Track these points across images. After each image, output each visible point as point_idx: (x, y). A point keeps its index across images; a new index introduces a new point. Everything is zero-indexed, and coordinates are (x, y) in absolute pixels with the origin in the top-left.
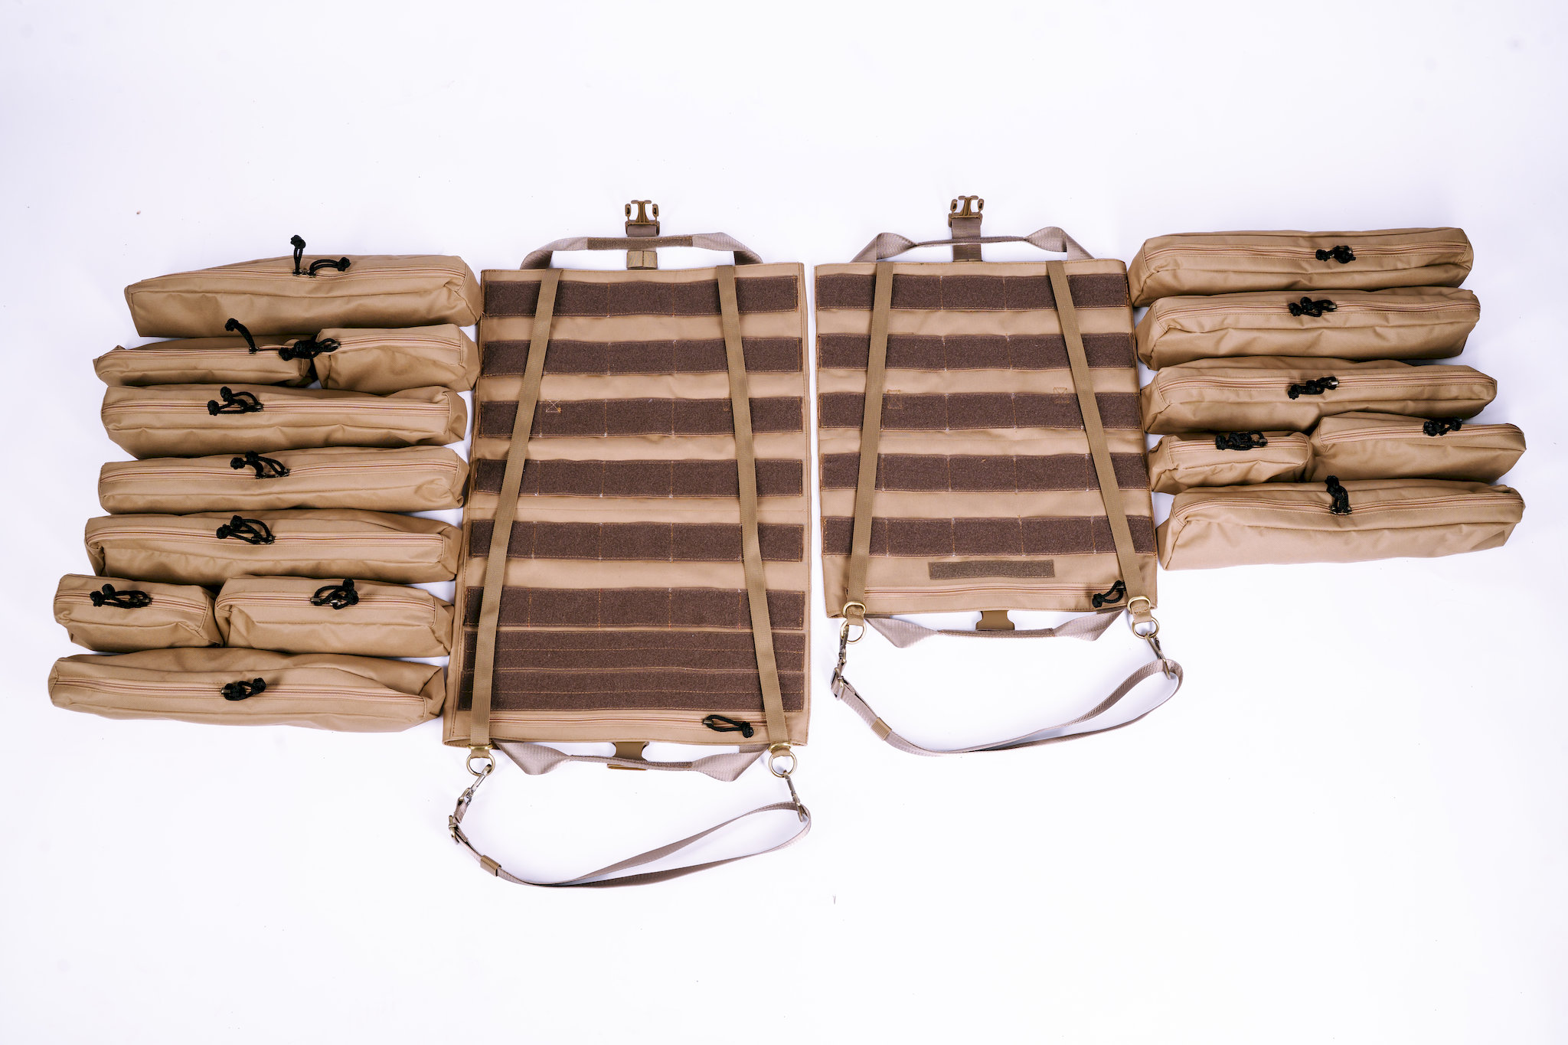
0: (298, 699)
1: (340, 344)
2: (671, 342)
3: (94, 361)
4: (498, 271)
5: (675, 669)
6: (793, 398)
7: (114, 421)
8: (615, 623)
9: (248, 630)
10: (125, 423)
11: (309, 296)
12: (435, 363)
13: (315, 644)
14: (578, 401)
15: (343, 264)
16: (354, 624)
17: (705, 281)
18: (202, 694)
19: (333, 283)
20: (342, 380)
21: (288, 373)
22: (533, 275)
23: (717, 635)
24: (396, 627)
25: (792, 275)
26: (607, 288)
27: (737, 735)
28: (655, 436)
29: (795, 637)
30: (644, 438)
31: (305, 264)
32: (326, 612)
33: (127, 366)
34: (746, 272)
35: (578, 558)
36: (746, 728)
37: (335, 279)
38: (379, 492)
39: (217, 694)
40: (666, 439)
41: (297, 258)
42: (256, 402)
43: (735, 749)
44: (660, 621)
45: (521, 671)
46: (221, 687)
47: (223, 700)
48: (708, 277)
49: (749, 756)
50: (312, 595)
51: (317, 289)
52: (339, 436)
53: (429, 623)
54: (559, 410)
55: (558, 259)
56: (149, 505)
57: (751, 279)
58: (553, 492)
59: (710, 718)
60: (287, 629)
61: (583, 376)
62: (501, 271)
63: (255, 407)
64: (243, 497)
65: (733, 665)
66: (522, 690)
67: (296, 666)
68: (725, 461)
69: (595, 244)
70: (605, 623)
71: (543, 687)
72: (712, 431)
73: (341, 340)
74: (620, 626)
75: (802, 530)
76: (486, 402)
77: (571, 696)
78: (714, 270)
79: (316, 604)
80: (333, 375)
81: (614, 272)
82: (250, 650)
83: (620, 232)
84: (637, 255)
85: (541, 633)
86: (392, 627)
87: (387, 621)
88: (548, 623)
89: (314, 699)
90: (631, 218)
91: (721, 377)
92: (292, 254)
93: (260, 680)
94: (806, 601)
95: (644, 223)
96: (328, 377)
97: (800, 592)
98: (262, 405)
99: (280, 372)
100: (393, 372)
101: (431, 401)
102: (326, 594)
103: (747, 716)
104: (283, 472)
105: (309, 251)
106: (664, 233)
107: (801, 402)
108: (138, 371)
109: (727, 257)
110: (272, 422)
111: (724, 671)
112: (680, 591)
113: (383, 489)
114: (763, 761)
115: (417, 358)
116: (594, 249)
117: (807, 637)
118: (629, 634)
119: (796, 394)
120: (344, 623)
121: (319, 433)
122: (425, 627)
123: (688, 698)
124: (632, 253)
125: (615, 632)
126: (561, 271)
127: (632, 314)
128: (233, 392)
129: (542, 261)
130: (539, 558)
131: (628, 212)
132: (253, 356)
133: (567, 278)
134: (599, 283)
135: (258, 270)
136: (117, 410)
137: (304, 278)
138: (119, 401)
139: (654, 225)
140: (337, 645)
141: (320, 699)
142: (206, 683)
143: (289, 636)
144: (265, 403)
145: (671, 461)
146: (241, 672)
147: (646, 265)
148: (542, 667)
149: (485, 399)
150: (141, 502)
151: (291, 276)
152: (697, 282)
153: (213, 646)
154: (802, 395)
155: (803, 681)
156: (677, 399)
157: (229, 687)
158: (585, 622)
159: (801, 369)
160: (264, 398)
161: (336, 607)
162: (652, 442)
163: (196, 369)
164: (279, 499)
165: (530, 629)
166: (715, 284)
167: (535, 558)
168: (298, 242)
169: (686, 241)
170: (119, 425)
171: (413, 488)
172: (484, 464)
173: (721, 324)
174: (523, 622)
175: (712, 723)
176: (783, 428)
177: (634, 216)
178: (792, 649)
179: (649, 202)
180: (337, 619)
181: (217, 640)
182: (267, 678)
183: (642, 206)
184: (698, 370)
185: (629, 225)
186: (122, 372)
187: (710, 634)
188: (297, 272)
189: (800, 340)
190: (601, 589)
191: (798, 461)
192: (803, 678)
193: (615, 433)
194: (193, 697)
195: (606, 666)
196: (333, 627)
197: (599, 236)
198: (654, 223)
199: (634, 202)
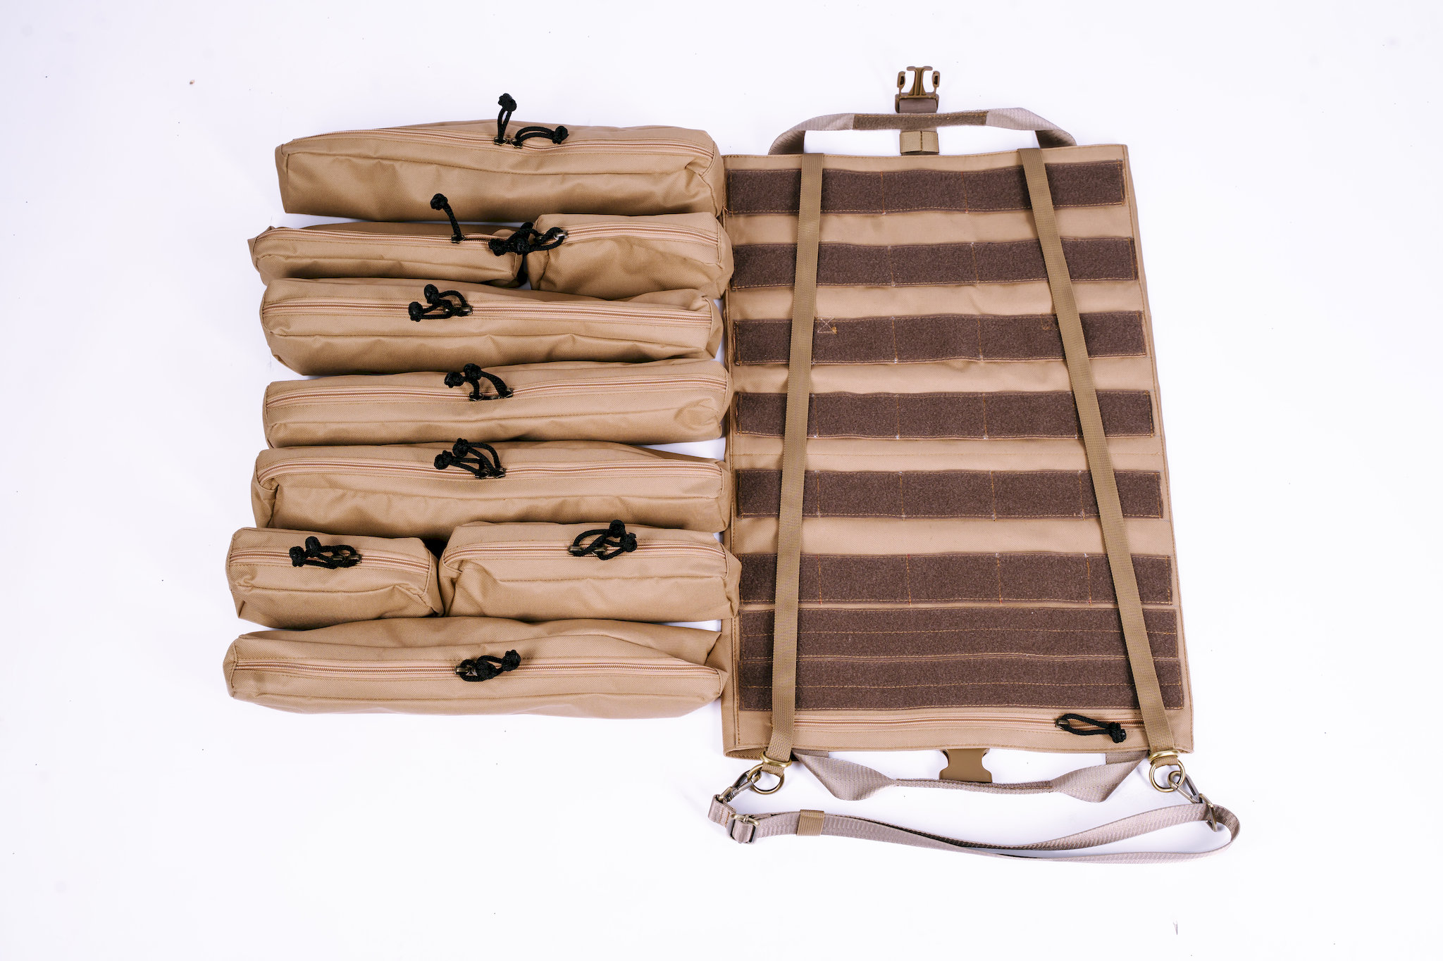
0: (560, 676)
1: (567, 234)
2: (966, 244)
3: (249, 241)
4: (741, 156)
5: (1014, 655)
6: (1130, 312)
7: (280, 324)
8: (931, 597)
9: (484, 591)
10: (294, 328)
11: (514, 171)
12: (684, 261)
13: (574, 607)
14: (857, 319)
15: (559, 135)
16: (626, 579)
17: (1005, 169)
18: (432, 675)
19: (543, 158)
20: (560, 280)
21: (497, 270)
22: (788, 162)
23: (1063, 611)
24: (680, 580)
25: (1115, 159)
26: (880, 178)
27: (1100, 740)
28: (958, 362)
29: (1164, 613)
30: (943, 364)
31: (511, 131)
32: (590, 564)
33: (295, 250)
34: (1055, 156)
35: (876, 516)
36: (1115, 732)
37: (545, 152)
38: (631, 417)
39: (451, 674)
40: (973, 366)
41: (502, 125)
42: (464, 303)
43: (1098, 759)
44: (990, 595)
45: (816, 660)
46: (455, 665)
47: (460, 682)
48: (1010, 162)
49: (1120, 768)
50: (568, 544)
51: (524, 163)
52: (566, 348)
53: (722, 573)
54: (834, 331)
55: (813, 142)
56: (332, 435)
57: (1063, 165)
58: (837, 433)
59: (1065, 717)
60: (538, 589)
61: (861, 287)
62: (746, 156)
63: (462, 310)
64: (454, 425)
65: (1089, 649)
66: (820, 684)
67: (551, 634)
68: (1051, 392)
69: (863, 122)
70: (917, 597)
71: (848, 680)
72: (1030, 356)
73: (568, 228)
74: (937, 602)
75: (1159, 477)
76: (740, 321)
77: (883, 691)
78: (1015, 155)
79: (575, 554)
80: (550, 275)
81: (887, 158)
82: (483, 619)
83: (888, 108)
84: (914, 136)
85: (838, 611)
86: (673, 581)
87: (669, 573)
88: (844, 598)
89: (579, 676)
90: (903, 91)
91: (1040, 287)
92: (496, 117)
93: (514, 652)
94: (1173, 566)
95: (920, 96)
96: (543, 277)
97: (1163, 556)
98: (471, 308)
99: (488, 269)
100: (629, 271)
101: (687, 307)
102: (587, 542)
103: (1112, 714)
104: (504, 391)
105: (519, 117)
106: (944, 108)
107: (1141, 318)
108: (308, 257)
109: (1028, 139)
110: (483, 329)
111: (1079, 658)
112: (1011, 557)
113: (635, 412)
114: (1139, 771)
115: (663, 254)
116: (861, 129)
117: (1178, 614)
118: (950, 612)
119: (1133, 307)
120: (610, 578)
121: (541, 345)
122: (717, 579)
123: (1035, 692)
124: (908, 135)
125: (931, 610)
126: (820, 156)
127: (915, 210)
128: (440, 291)
129: (794, 144)
130: (827, 516)
131: (902, 81)
132: (456, 246)
133: (832, 165)
134: (869, 173)
135: (450, 134)
136: (283, 310)
137: (507, 148)
138: (286, 298)
139: (932, 98)
140: (601, 606)
141: (586, 675)
142: (437, 660)
143: (539, 598)
144: (475, 305)
145: (981, 393)
146: (478, 645)
147: (925, 149)
148: (843, 654)
149: (738, 317)
150: (321, 433)
151: (491, 145)
152: (993, 170)
153: (433, 615)
154: (1141, 310)
155: (1180, 670)
156: (983, 315)
157: (465, 664)
158: (893, 596)
159: (1137, 277)
160: (475, 297)
161: (602, 556)
162: (954, 368)
163: (382, 258)
164: (501, 426)
165: (823, 606)
166: (1020, 172)
167: (822, 516)
168: (508, 103)
169: (978, 118)
170: (286, 330)
171: (673, 412)
172: (744, 398)
173: (1032, 221)
174: (814, 598)
175: (1065, 723)
176: (1122, 351)
177: (908, 87)
178: (1161, 630)
179: (930, 68)
180: (602, 574)
181: (438, 607)
182: (520, 649)
183: (919, 73)
184: (1006, 279)
185: (900, 100)
186: (288, 257)
187: (1054, 610)
188: (500, 140)
189: (1132, 241)
190: (909, 555)
191: (1144, 392)
192: (1179, 666)
193: (907, 358)
194: (421, 679)
195: (924, 652)
196: (597, 583)
197: (869, 113)
198: (933, 96)
199: (910, 69)
